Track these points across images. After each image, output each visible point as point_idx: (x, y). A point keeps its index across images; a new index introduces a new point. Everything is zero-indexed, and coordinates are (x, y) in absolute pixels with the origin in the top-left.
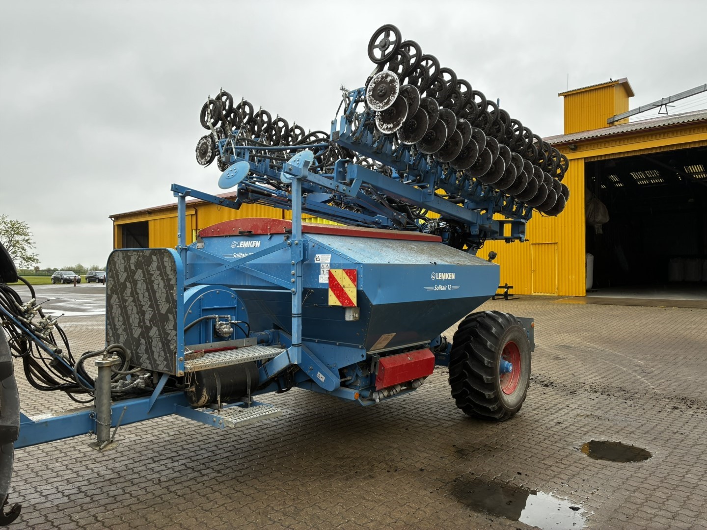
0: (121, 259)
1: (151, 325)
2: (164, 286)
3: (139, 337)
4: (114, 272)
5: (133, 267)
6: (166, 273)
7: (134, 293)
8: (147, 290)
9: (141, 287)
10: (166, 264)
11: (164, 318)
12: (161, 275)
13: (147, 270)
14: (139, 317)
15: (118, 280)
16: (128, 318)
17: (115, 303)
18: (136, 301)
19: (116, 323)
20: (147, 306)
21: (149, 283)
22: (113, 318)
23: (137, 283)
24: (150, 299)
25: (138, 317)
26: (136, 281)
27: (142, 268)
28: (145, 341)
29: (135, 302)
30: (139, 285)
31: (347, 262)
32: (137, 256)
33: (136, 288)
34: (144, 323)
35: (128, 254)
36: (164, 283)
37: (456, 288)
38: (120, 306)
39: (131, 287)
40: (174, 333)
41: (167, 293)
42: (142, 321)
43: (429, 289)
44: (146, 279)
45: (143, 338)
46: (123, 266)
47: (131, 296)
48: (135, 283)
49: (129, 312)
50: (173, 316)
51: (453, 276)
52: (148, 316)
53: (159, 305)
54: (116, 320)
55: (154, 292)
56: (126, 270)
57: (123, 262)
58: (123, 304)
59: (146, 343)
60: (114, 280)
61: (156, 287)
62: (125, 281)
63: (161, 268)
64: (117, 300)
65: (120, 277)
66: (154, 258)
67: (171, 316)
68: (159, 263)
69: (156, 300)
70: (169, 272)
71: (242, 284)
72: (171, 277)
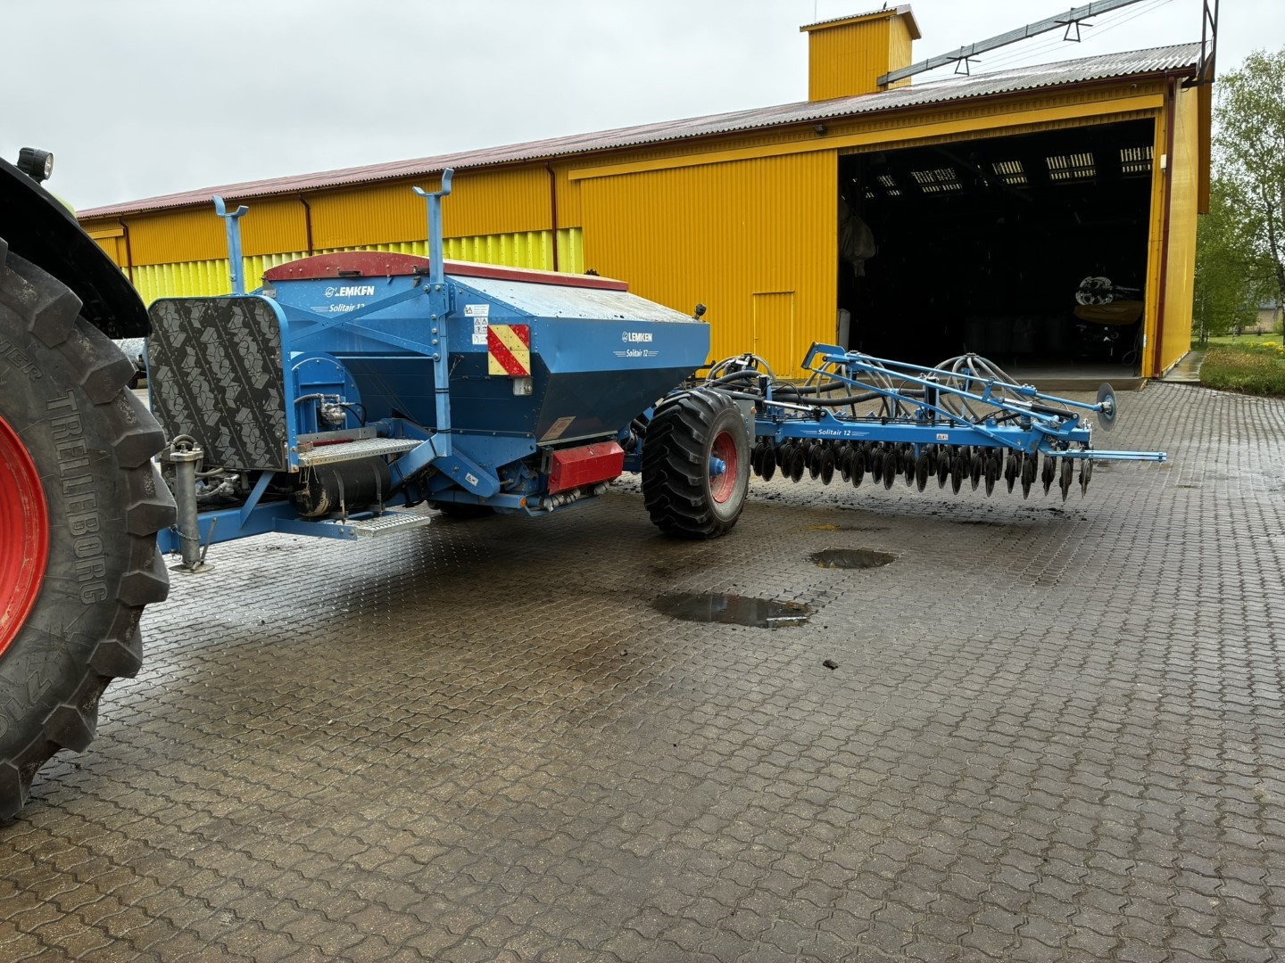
0: (173, 313)
1: (237, 406)
2: (258, 350)
3: (217, 424)
4: (160, 332)
5: (197, 325)
6: (259, 331)
7: (202, 362)
8: (227, 356)
9: (215, 354)
10: (258, 318)
11: (263, 395)
12: (251, 333)
13: (225, 328)
14: (215, 396)
15: (169, 344)
16: (194, 399)
17: (166, 379)
18: (207, 373)
19: (171, 408)
20: (228, 380)
21: (230, 348)
22: (164, 402)
23: (206, 348)
24: (234, 369)
25: (212, 396)
26: (205, 344)
27: (214, 325)
28: (229, 428)
29: (206, 375)
30: (211, 349)
31: (514, 315)
32: (204, 308)
33: (204, 355)
34: (225, 403)
35: (186, 304)
36: (258, 344)
37: (654, 353)
38: (176, 382)
39: (196, 353)
40: (280, 413)
41: (264, 359)
42: (220, 403)
43: (619, 354)
44: (224, 341)
45: (225, 425)
46: (178, 323)
47: (196, 367)
48: (203, 348)
49: (195, 391)
50: (278, 390)
51: (649, 338)
52: (231, 394)
53: (251, 377)
54: (171, 403)
55: (241, 360)
56: (182, 328)
57: (176, 316)
58: (183, 379)
59: (230, 432)
60: (161, 345)
61: (242, 352)
62: (184, 344)
63: (252, 325)
64: (170, 374)
65: (172, 339)
66: (237, 310)
67: (273, 392)
68: (245, 316)
69: (245, 371)
70: (265, 329)
71: (348, 350)
72: (269, 336)
